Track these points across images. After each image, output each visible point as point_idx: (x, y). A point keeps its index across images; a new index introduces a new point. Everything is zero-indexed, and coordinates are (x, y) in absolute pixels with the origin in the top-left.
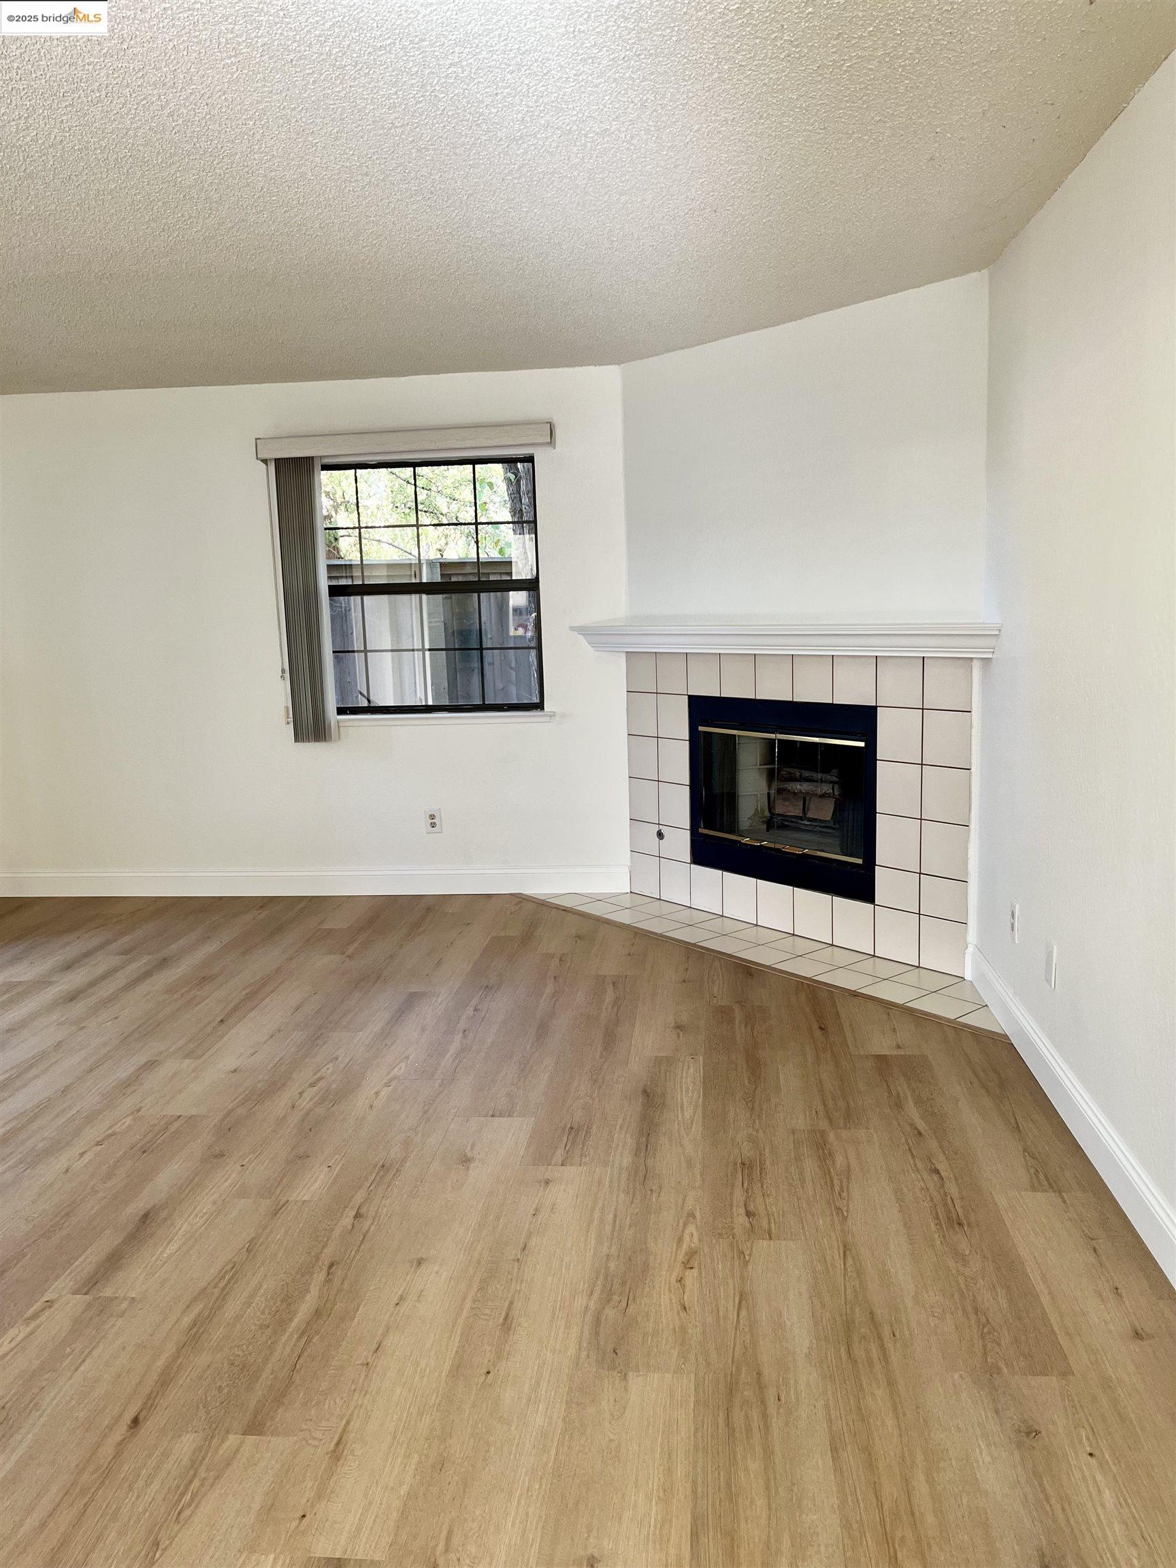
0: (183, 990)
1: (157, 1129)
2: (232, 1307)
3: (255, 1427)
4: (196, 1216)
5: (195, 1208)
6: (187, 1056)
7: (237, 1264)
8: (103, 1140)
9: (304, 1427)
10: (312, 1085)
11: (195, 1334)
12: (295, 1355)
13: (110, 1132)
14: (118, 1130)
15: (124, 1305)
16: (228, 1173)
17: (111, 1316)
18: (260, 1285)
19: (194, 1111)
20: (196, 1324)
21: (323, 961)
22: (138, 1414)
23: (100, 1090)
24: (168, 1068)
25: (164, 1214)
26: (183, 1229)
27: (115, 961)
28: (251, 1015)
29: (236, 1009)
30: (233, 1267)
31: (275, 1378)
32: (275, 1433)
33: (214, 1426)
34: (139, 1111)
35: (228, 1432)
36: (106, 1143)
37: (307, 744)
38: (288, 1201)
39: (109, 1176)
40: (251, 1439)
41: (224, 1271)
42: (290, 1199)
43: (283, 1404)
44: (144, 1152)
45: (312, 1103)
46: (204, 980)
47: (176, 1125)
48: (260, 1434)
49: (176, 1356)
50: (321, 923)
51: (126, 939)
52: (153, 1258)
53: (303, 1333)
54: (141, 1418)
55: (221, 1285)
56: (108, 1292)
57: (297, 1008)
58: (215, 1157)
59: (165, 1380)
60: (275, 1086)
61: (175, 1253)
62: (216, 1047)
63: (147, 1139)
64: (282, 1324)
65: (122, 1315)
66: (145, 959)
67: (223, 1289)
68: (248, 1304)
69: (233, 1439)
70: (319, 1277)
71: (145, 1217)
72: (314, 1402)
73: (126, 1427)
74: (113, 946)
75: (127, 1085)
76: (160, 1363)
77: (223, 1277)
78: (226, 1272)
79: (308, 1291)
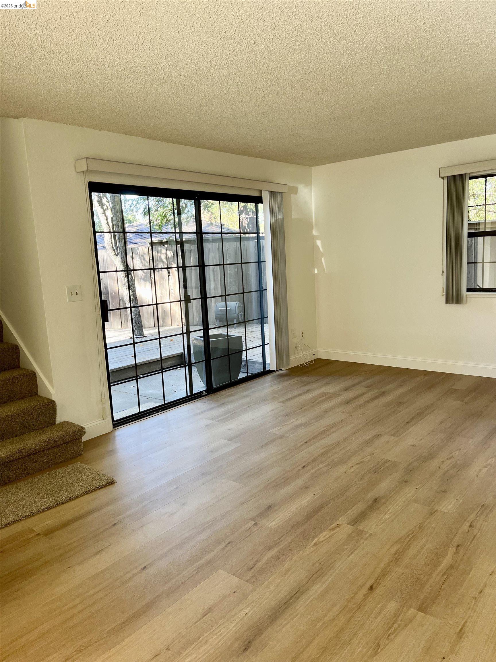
0: (391, 407)
1: (380, 464)
2: (412, 551)
3: (423, 608)
4: (397, 505)
5: (396, 502)
6: (393, 435)
7: (414, 532)
8: (359, 464)
9: (445, 617)
10: (448, 459)
11: (396, 558)
12: (441, 582)
13: (361, 461)
14: (365, 461)
15: (367, 535)
16: (410, 490)
17: (362, 538)
18: (424, 545)
19: (396, 460)
20: (397, 553)
21: (452, 403)
22: (373, 585)
23: (358, 443)
24: (385, 438)
25: (383, 501)
26: (391, 510)
27: (364, 390)
28: (420, 422)
29: (413, 419)
30: (413, 533)
31: (432, 590)
32: (431, 615)
33: (405, 602)
34: (373, 454)
35: (410, 607)
36: (360, 464)
37: (451, 305)
38: (437, 510)
39: (362, 479)
40: (421, 614)
41: (409, 534)
42: (439, 510)
43: (435, 602)
44: (375, 472)
45: (449, 467)
46: (401, 404)
47: (388, 464)
48: (424, 613)
49: (389, 565)
50: (453, 385)
51: (368, 381)
52: (379, 519)
53: (445, 573)
54: (374, 587)
55: (408, 539)
56: (361, 527)
57: (442, 422)
58: (404, 482)
59: (384, 574)
60: (430, 456)
61: (388, 519)
62: (405, 434)
63: (376, 467)
64: (436, 566)
65: (366, 539)
66: (376, 391)
67: (408, 542)
68: (419, 551)
69: (412, 611)
70: (452, 550)
71: (376, 500)
72: (450, 607)
73: (367, 589)
74: (363, 384)
75: (369, 442)
76: (382, 565)
77: (409, 536)
78: (410, 534)
79: (447, 555)
